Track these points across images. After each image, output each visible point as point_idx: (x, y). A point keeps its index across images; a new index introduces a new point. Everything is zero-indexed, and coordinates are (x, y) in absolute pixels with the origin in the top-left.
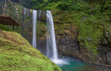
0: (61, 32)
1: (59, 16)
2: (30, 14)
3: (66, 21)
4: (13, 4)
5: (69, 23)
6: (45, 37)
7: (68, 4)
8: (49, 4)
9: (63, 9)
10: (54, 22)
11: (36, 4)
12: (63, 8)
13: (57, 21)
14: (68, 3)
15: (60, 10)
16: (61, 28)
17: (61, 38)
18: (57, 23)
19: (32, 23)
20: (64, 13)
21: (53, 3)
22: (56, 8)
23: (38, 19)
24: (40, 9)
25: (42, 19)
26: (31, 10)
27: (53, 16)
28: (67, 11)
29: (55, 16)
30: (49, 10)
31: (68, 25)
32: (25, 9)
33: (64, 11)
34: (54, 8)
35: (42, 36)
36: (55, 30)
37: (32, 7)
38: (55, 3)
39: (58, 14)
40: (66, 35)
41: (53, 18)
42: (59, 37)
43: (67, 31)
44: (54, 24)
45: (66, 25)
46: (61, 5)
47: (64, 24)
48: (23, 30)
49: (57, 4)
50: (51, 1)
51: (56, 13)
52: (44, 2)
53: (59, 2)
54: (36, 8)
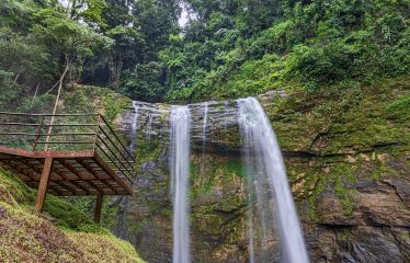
0: (336, 208)
1: (309, 117)
2: (159, 127)
3: (355, 139)
4: (88, 93)
6: (243, 248)
7: (351, 48)
8: (248, 65)
9: (328, 77)
10: (287, 154)
11: (184, 77)
13: (302, 144)
14: (351, 41)
15: (312, 84)
16: (334, 185)
17: (345, 247)
18: (306, 155)
19: (167, 171)
20: (335, 97)
21: (268, 56)
22: (289, 78)
23: (197, 148)
24: (203, 98)
25: (216, 145)
26: (161, 110)
27: (273, 120)
28: (356, 86)
29: (289, 121)
30: (251, 92)
31: (378, 163)
32: (137, 108)
33: (335, 88)
34: (276, 78)
35: (222, 240)
36: (299, 199)
37: (163, 92)
38: (275, 56)
39: (305, 109)
40: (376, 225)
41: (276, 130)
42: (327, 240)
43: (376, 201)
44: (287, 166)
45: (360, 162)
46: (312, 62)
47: (351, 160)
48: (121, 212)
49: (288, 61)
50: (256, 53)
51: (291, 101)
52: (221, 62)
53: (300, 48)
54: (187, 95)
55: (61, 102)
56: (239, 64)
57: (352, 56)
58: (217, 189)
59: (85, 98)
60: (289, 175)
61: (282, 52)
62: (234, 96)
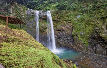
0: (59, 28)
1: (57, 15)
2: (33, 14)
3: (63, 19)
4: (19, 5)
5: (65, 20)
6: (46, 33)
7: (65, 4)
8: (49, 5)
10: (53, 20)
11: (38, 5)
12: (61, 8)
13: (56, 19)
14: (65, 3)
15: (58, 10)
16: (59, 25)
17: (59, 33)
18: (56, 21)
19: (35, 21)
20: (61, 12)
21: (52, 4)
22: (55, 8)
23: (40, 18)
24: (41, 10)
25: (43, 18)
26: (34, 11)
27: (52, 15)
28: (64, 11)
29: (54, 15)
30: (49, 10)
31: (65, 23)
32: (29, 10)
33: (61, 11)
34: (53, 8)
35: (43, 32)
36: (54, 27)
37: (34, 8)
38: (53, 4)
39: (57, 14)
40: (63, 31)
41: (52, 17)
42: (57, 32)
43: (63, 28)
44: (53, 22)
45: (63, 22)
46: (59, 6)
47: (62, 22)
48: (28, 27)
49: (55, 5)
50: (50, 2)
51: (55, 12)
52: (44, 3)
53: (57, 3)
54: (38, 9)
55: (13, 6)
56: (47, 4)
57: (64, 6)
58: (43, 25)
59: (18, 6)
60: (53, 24)
61: (55, 3)
62: (46, 10)
